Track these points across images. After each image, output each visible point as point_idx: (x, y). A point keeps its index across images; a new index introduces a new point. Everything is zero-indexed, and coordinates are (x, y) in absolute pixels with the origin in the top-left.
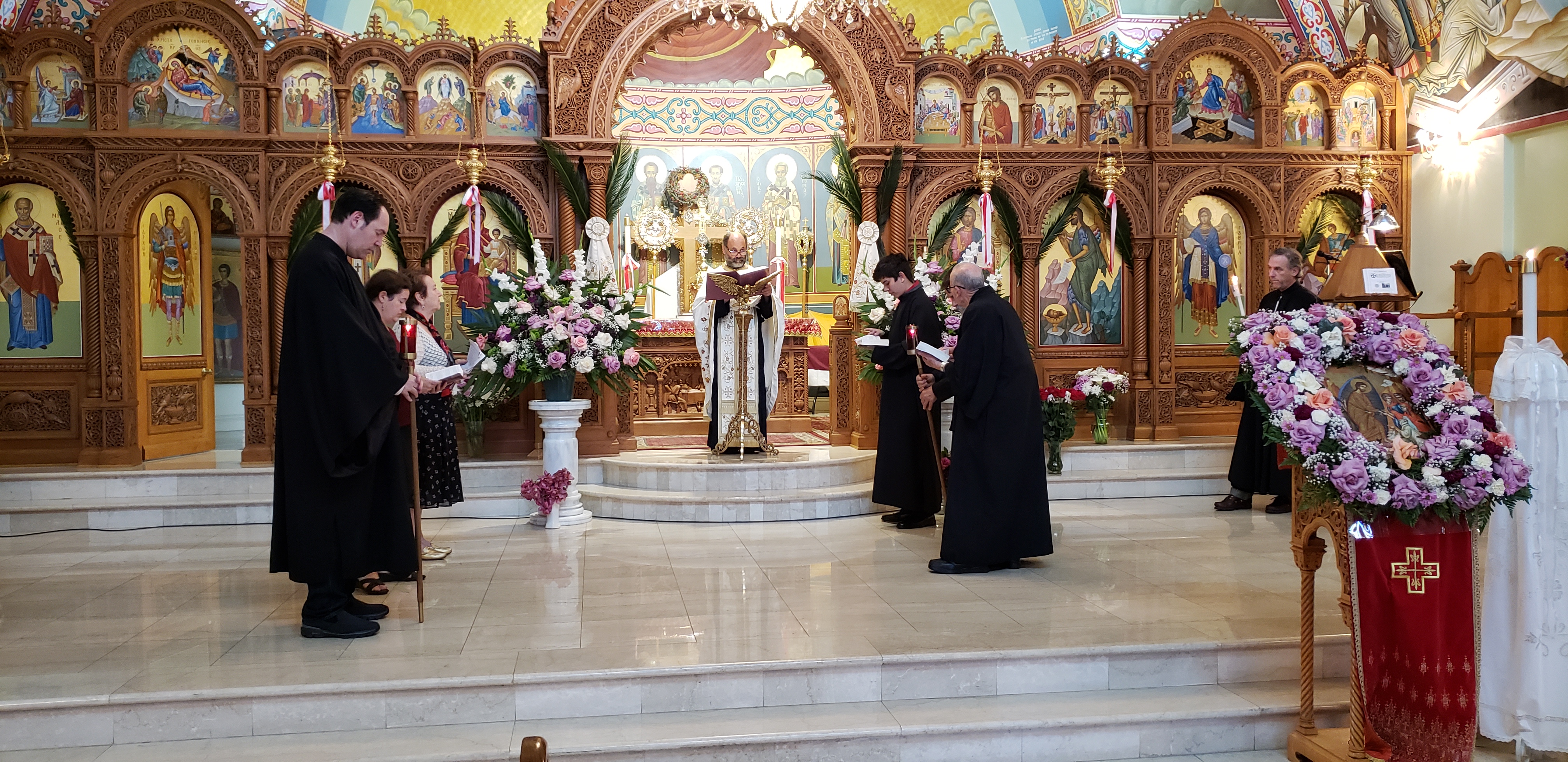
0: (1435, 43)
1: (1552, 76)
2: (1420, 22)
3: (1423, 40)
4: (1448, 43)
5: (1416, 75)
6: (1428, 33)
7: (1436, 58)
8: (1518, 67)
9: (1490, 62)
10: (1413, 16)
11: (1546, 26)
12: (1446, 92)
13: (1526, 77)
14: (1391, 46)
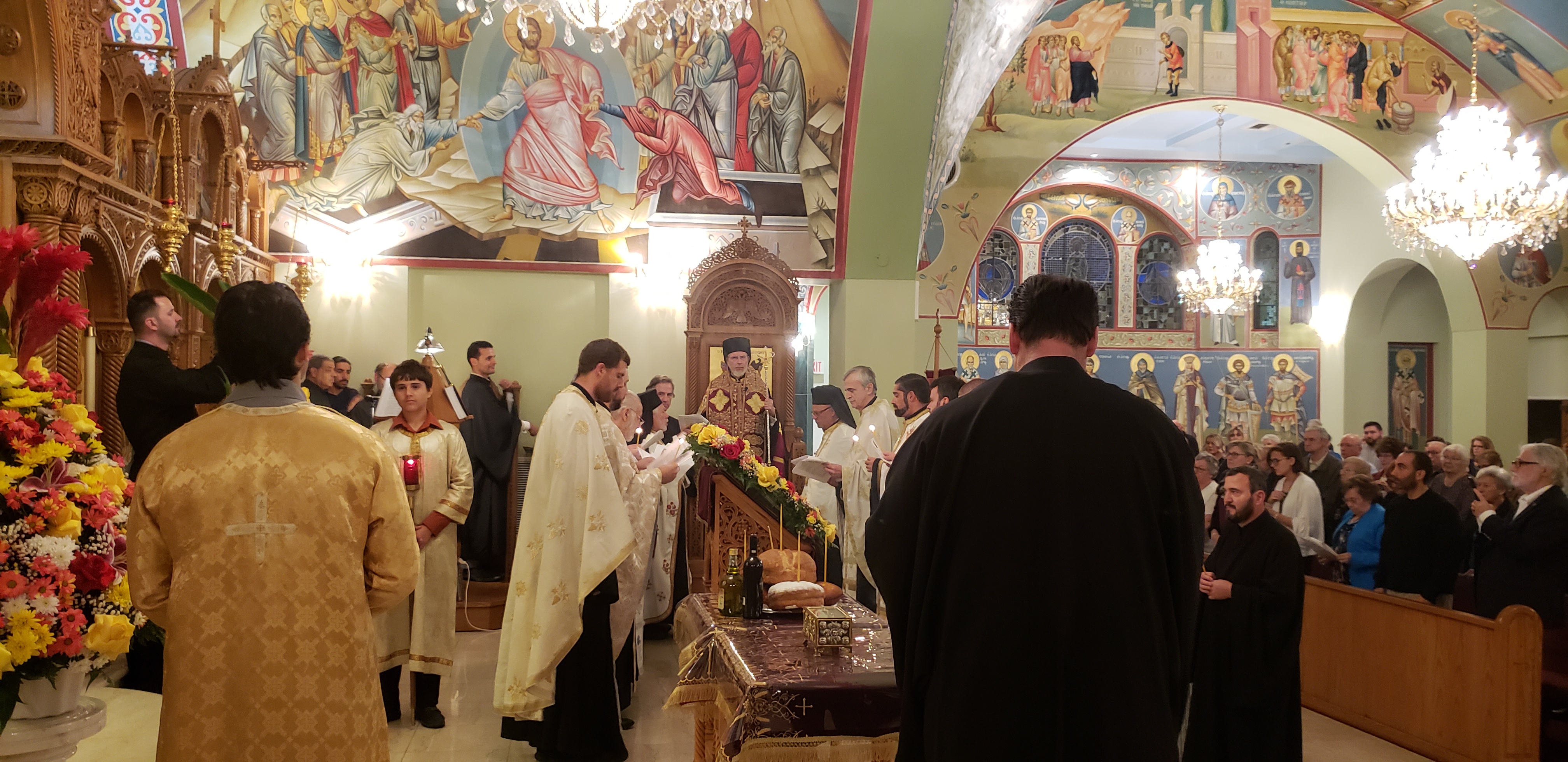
0: (331, 161)
1: (469, 228)
2: (320, 133)
3: (314, 153)
4: (349, 165)
5: (293, 184)
6: (326, 149)
7: (327, 173)
8: (431, 210)
9: (397, 197)
10: (312, 126)
11: (470, 185)
12: (332, 210)
13: (439, 222)
14: (265, 145)
